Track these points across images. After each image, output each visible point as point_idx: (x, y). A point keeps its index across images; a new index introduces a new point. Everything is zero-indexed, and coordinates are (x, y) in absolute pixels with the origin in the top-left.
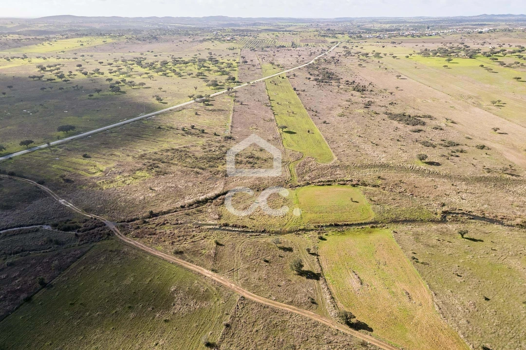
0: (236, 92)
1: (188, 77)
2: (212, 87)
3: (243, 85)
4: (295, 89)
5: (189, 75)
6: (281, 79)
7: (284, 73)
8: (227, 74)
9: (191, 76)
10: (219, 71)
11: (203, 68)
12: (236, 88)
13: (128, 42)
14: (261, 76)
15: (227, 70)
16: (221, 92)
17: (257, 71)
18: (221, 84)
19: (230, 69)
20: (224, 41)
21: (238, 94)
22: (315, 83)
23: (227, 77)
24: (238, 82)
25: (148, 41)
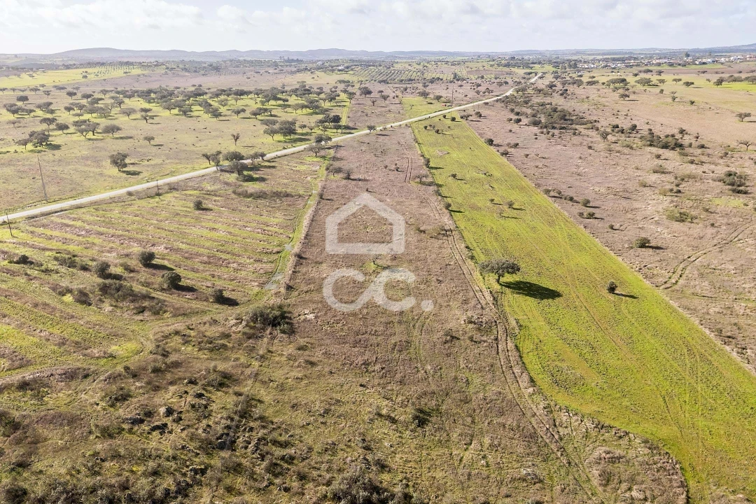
0: (337, 147)
1: (235, 117)
2: (279, 137)
3: (356, 134)
4: (490, 142)
5: (238, 112)
6: (449, 122)
7: (454, 111)
8: (325, 111)
9: (242, 115)
10: (306, 107)
11: (272, 102)
12: (338, 138)
13: (166, 73)
14: (400, 115)
15: (327, 105)
16: (301, 147)
17: (393, 107)
18: (305, 130)
19: (333, 103)
20: (333, 71)
21: (342, 153)
22: (536, 129)
23: (321, 117)
24: (347, 127)
25: (203, 72)
